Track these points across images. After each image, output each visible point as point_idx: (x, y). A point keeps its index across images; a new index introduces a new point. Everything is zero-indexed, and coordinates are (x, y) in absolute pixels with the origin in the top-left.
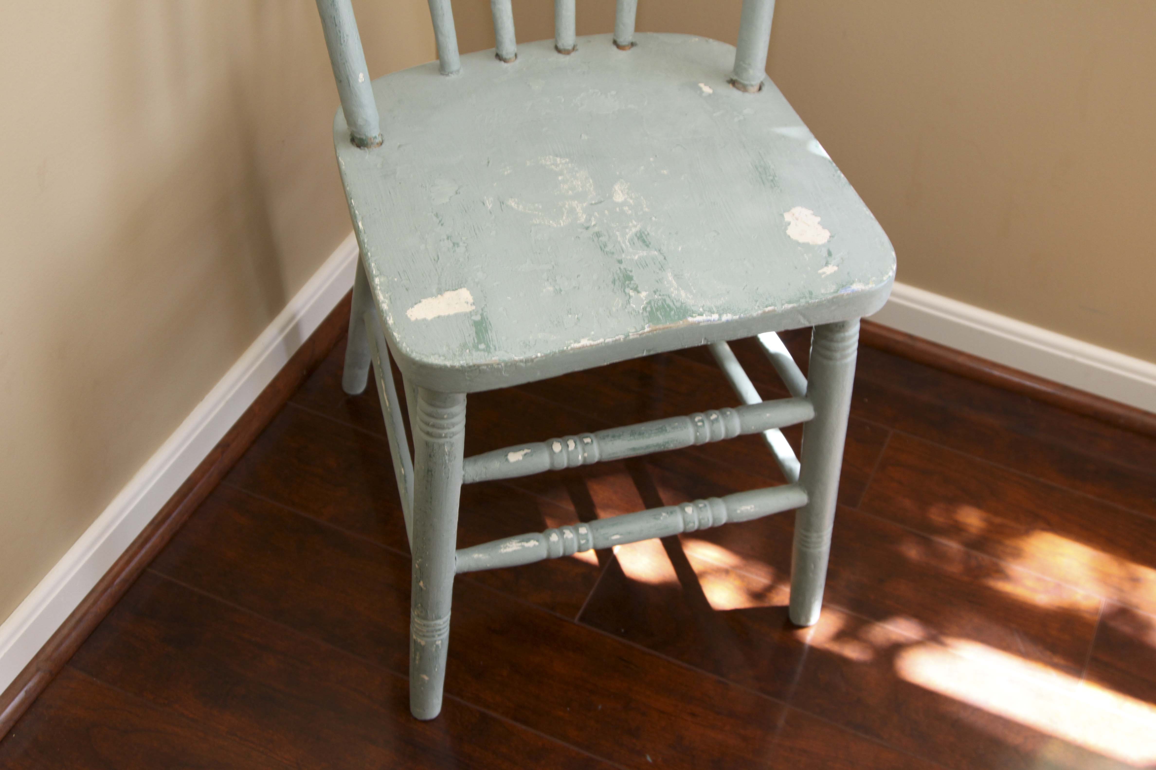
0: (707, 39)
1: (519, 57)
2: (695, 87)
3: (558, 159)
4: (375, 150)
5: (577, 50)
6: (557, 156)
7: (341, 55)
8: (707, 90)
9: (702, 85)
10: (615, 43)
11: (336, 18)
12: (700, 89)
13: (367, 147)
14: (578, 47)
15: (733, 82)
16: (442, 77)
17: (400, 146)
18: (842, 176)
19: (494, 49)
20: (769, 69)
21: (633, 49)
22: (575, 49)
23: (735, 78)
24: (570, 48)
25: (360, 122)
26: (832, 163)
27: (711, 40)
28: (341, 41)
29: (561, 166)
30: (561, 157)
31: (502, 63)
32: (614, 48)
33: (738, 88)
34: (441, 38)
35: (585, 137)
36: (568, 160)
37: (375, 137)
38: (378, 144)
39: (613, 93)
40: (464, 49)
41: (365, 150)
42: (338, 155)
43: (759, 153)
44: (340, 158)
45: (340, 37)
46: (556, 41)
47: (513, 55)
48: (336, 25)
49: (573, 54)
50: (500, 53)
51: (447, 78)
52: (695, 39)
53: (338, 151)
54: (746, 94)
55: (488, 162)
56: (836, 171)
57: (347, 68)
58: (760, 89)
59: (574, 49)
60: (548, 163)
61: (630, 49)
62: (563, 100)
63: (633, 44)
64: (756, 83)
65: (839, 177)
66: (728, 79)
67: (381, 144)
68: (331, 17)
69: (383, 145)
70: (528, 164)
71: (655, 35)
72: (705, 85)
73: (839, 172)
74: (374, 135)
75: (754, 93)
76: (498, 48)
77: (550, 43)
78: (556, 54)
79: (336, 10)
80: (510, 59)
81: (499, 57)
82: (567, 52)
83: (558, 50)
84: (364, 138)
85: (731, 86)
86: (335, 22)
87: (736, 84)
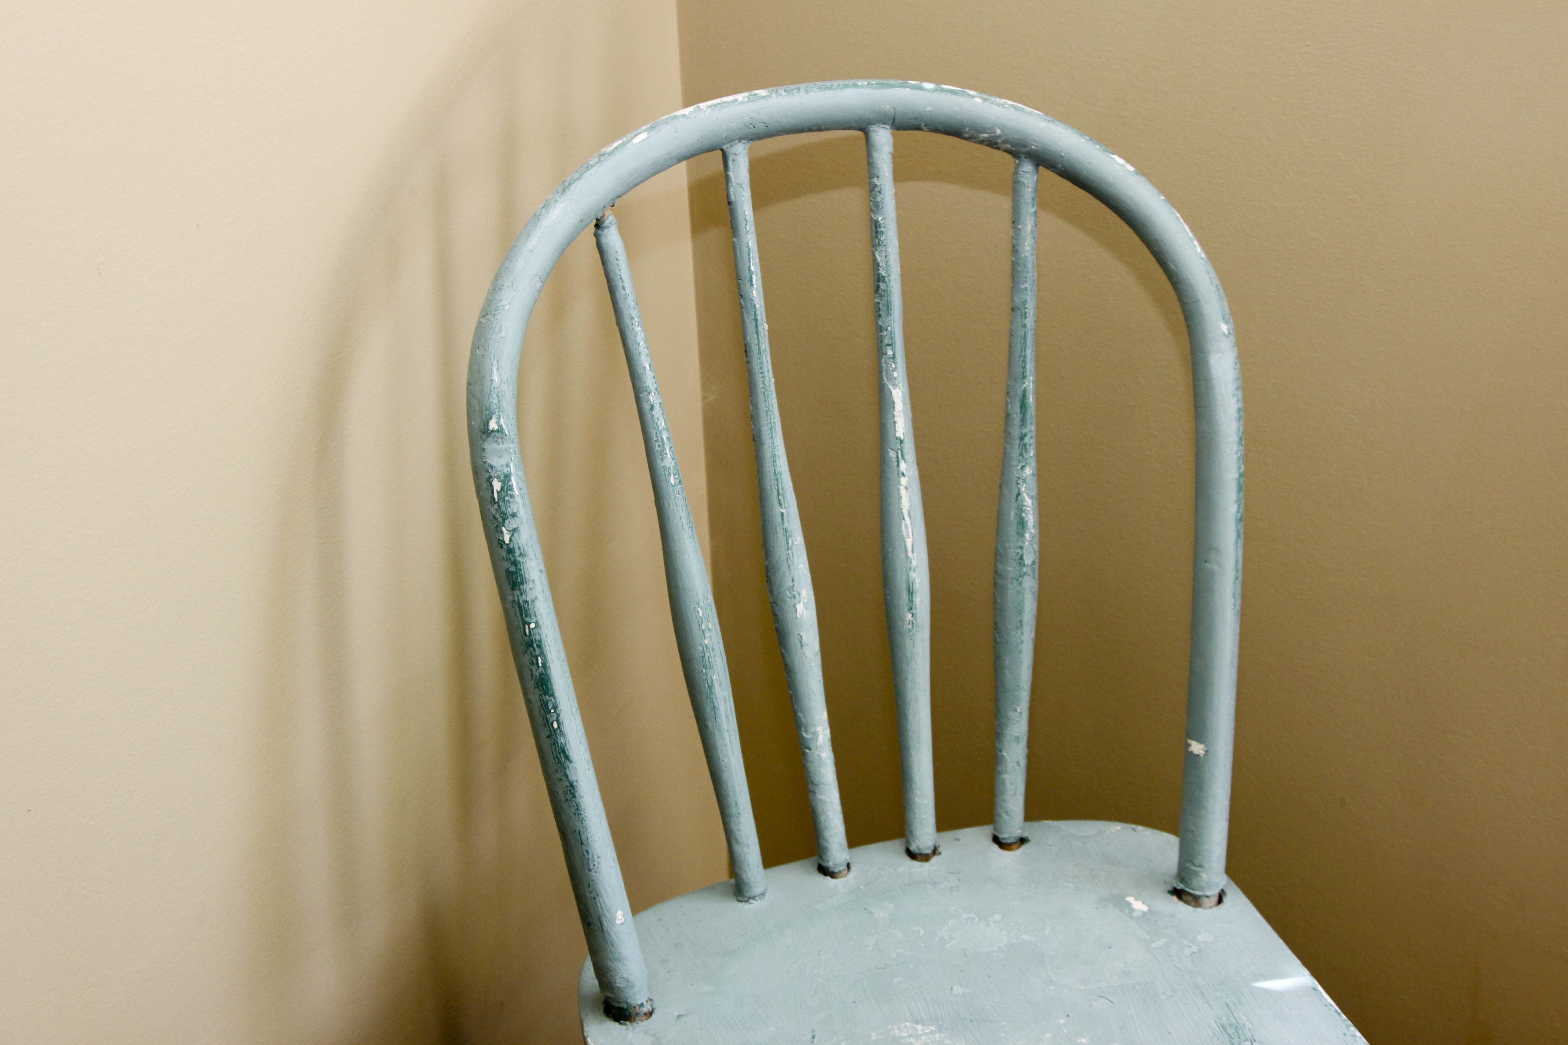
0: (1134, 826)
1: (853, 868)
2: (1120, 902)
3: (919, 1027)
4: (641, 1026)
5: (940, 854)
6: (917, 1022)
7: (589, 886)
8: (1139, 906)
9: (1130, 899)
10: (996, 840)
11: (581, 833)
12: (1129, 905)
13: (630, 1022)
14: (940, 850)
15: (1178, 893)
16: (740, 904)
17: (679, 1016)
18: (1358, 1034)
19: (816, 858)
20: (1232, 870)
21: (1025, 847)
22: (937, 852)
23: (1180, 886)
24: (929, 851)
25: (620, 983)
26: (1340, 1016)
27: (1140, 828)
28: (589, 865)
29: (923, 1038)
30: (924, 1025)
31: (829, 878)
32: (995, 847)
33: (1186, 902)
34: (737, 848)
35: (958, 990)
36: (933, 1028)
37: (642, 1005)
38: (645, 1014)
39: (998, 917)
40: (771, 859)
41: (626, 1025)
42: (586, 1034)
43: (1226, 1004)
44: (589, 1040)
45: (589, 859)
46: (908, 842)
47: (845, 867)
48: (582, 843)
49: (934, 860)
50: (825, 864)
51: (747, 906)
52: (1116, 827)
53: (586, 1029)
54: (1199, 910)
55: (813, 1037)
56: (1347, 1027)
57: (599, 905)
58: (1220, 901)
59: (935, 851)
60: (904, 1034)
61: (1018, 847)
62: (922, 932)
63: (1023, 841)
64: (1214, 892)
65: (1354, 1036)
66: (1170, 888)
67: (650, 1014)
68: (575, 831)
69: (654, 1016)
70: (874, 1036)
71: (1056, 823)
72: (1136, 899)
73: (1353, 1028)
74: (639, 1002)
75: (1211, 908)
76: (821, 857)
77: (896, 845)
78: (908, 861)
79: (582, 821)
80: (840, 872)
81: (824, 870)
82: (925, 858)
83: (912, 855)
84: (625, 1006)
85: (1175, 898)
86: (581, 839)
87: (1183, 897)
